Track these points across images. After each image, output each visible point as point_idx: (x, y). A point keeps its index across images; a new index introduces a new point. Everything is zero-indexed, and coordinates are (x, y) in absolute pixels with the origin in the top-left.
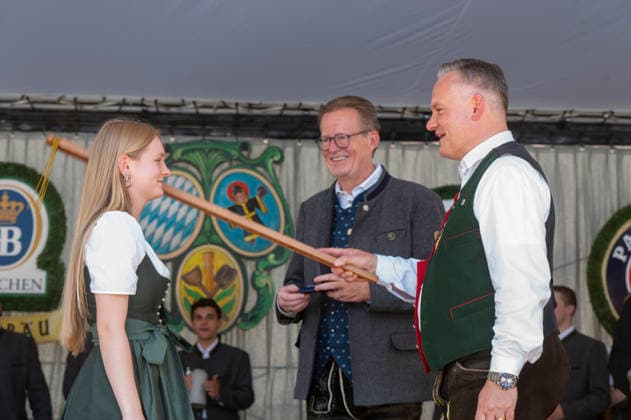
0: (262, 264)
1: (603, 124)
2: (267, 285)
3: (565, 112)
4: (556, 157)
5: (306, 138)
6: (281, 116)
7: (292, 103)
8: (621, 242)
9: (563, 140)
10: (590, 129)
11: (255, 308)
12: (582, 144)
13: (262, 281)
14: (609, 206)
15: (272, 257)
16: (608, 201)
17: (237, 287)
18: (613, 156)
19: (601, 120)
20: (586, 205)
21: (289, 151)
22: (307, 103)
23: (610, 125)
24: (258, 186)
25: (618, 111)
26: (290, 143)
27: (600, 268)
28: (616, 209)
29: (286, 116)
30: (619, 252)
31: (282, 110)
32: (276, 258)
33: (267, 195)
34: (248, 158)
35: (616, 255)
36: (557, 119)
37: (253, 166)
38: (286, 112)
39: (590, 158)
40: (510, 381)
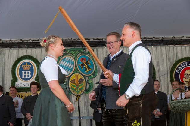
0: (90, 78)
1: (172, 40)
2: (91, 83)
3: (163, 37)
4: (161, 49)
5: (99, 46)
6: (93, 41)
7: (95, 38)
8: (178, 69)
9: (162, 44)
10: (169, 41)
11: (88, 88)
12: (167, 45)
13: (90, 82)
14: (174, 60)
15: (92, 75)
17: (84, 83)
18: (175, 48)
19: (172, 39)
20: (169, 60)
21: (95, 50)
22: (99, 38)
23: (174, 40)
24: (88, 59)
25: (176, 36)
26: (95, 48)
27: (173, 75)
28: (176, 60)
29: (94, 41)
30: (177, 71)
31: (93, 40)
32: (93, 76)
33: (90, 61)
34: (85, 52)
35: (177, 72)
36: (161, 39)
37: (87, 54)
38: (94, 40)
39: (169, 48)
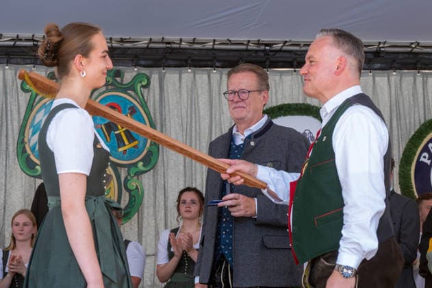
0: (133, 170)
1: (410, 53)
2: (137, 188)
3: (380, 43)
4: (374, 80)
5: (169, 66)
6: (147, 48)
7: (157, 38)
8: (426, 149)
9: (378, 65)
10: (400, 56)
11: (127, 207)
12: (395, 69)
13: (133, 184)
14: (417, 119)
15: (141, 164)
16: (417, 115)
17: (113, 190)
18: (419, 79)
19: (409, 49)
20: (399, 119)
21: (155, 78)
22: (168, 38)
23: (417, 54)
24: (129, 106)
25: (422, 42)
26: (155, 70)
27: (410, 170)
28: (422, 122)
29: (151, 48)
30: (425, 157)
31: (149, 43)
32: (144, 166)
33: (137, 114)
34: (122, 84)
35: (422, 159)
36: (374, 48)
37: (125, 90)
38: (151, 45)
39: (401, 80)
40: (350, 272)
